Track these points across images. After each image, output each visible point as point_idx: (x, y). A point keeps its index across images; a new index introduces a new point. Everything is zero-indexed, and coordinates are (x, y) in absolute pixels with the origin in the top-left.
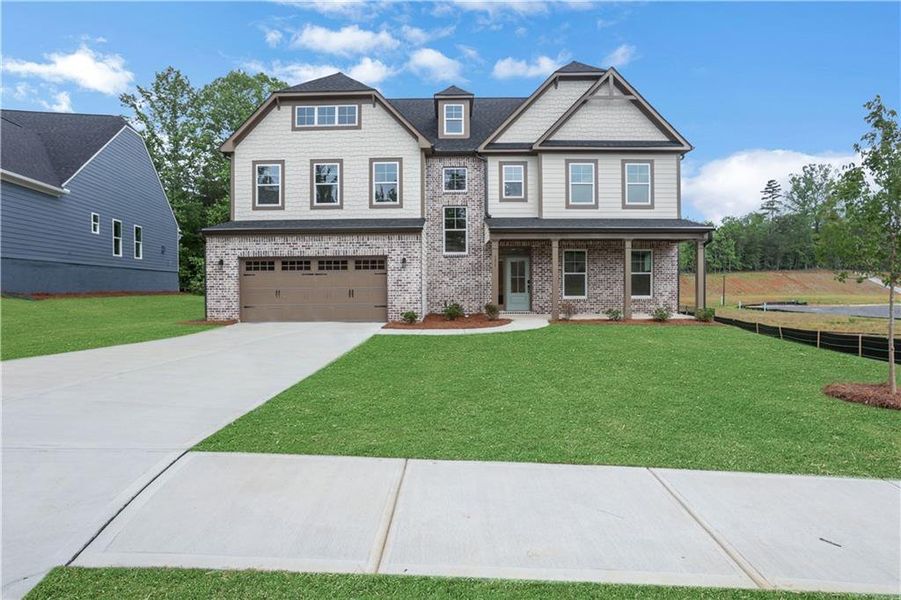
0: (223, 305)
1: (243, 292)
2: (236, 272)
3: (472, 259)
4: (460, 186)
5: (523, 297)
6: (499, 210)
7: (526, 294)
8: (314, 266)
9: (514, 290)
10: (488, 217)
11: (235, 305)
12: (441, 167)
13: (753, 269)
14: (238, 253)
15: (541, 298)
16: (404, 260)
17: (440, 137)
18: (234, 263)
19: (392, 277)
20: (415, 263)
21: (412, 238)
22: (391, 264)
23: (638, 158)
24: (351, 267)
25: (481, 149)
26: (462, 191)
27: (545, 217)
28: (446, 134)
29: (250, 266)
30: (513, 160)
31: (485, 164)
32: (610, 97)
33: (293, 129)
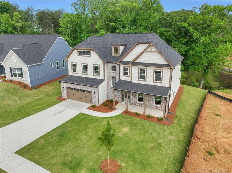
0: (64, 96)
1: (67, 93)
2: (66, 90)
4: (115, 70)
6: (123, 78)
8: (79, 90)
9: (126, 98)
10: (120, 80)
11: (66, 96)
12: (110, 65)
14: (66, 86)
15: (132, 101)
16: (94, 93)
17: (112, 56)
18: (65, 88)
19: (93, 95)
21: (96, 88)
22: (92, 93)
23: (158, 69)
24: (86, 91)
25: (118, 63)
26: (115, 72)
27: (133, 82)
28: (114, 55)
29: (69, 88)
30: (126, 66)
31: (120, 66)
32: (151, 51)
33: (78, 56)
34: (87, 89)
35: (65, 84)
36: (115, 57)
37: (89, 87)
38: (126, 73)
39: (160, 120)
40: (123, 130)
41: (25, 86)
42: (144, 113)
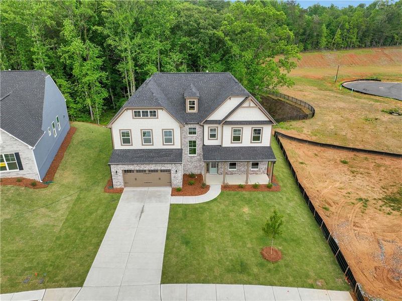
0: (118, 183)
1: (124, 180)
2: (122, 174)
3: (198, 157)
4: (195, 133)
5: (215, 169)
6: (208, 142)
7: (216, 168)
8: (147, 172)
9: (212, 167)
10: (204, 145)
11: (123, 184)
12: (187, 127)
13: (366, 46)
14: (122, 169)
15: (221, 170)
16: (176, 171)
17: (187, 112)
18: (121, 172)
19: (173, 175)
20: (180, 172)
22: (172, 172)
23: (257, 127)
24: (159, 171)
25: (202, 124)
26: (195, 135)
27: (223, 146)
28: (189, 111)
29: (125, 171)
30: (213, 126)
31: (203, 127)
32: (249, 107)
33: (133, 118)
34: (163, 168)
35: (120, 166)
36: (190, 114)
37: (166, 165)
38: (213, 136)
39: (268, 187)
40: (244, 211)
41: (34, 184)
42: (247, 182)
